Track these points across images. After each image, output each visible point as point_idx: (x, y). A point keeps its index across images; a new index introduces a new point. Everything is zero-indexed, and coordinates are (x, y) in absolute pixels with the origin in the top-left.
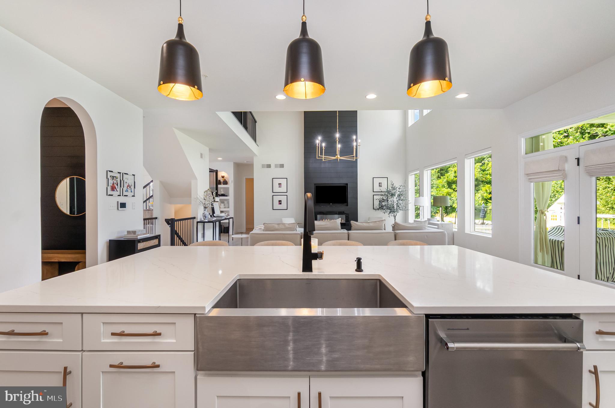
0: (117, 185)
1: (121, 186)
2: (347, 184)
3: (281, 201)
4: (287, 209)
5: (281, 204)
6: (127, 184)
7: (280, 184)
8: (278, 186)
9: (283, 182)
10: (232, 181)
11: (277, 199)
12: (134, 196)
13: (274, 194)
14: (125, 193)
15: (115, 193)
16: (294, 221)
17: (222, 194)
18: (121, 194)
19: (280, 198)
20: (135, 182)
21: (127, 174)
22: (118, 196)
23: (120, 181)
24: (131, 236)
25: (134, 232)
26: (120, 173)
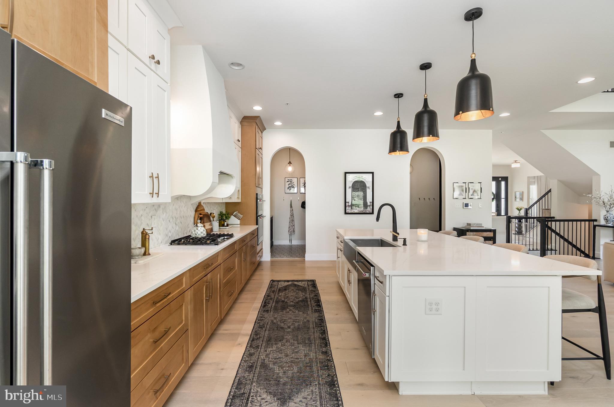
0: (463, 191)
1: (466, 192)
6: (473, 190)
12: (481, 198)
14: (470, 197)
15: (460, 197)
18: (467, 197)
20: (481, 188)
21: (473, 183)
22: (464, 198)
23: (466, 188)
24: (468, 227)
25: (470, 224)
26: (465, 183)
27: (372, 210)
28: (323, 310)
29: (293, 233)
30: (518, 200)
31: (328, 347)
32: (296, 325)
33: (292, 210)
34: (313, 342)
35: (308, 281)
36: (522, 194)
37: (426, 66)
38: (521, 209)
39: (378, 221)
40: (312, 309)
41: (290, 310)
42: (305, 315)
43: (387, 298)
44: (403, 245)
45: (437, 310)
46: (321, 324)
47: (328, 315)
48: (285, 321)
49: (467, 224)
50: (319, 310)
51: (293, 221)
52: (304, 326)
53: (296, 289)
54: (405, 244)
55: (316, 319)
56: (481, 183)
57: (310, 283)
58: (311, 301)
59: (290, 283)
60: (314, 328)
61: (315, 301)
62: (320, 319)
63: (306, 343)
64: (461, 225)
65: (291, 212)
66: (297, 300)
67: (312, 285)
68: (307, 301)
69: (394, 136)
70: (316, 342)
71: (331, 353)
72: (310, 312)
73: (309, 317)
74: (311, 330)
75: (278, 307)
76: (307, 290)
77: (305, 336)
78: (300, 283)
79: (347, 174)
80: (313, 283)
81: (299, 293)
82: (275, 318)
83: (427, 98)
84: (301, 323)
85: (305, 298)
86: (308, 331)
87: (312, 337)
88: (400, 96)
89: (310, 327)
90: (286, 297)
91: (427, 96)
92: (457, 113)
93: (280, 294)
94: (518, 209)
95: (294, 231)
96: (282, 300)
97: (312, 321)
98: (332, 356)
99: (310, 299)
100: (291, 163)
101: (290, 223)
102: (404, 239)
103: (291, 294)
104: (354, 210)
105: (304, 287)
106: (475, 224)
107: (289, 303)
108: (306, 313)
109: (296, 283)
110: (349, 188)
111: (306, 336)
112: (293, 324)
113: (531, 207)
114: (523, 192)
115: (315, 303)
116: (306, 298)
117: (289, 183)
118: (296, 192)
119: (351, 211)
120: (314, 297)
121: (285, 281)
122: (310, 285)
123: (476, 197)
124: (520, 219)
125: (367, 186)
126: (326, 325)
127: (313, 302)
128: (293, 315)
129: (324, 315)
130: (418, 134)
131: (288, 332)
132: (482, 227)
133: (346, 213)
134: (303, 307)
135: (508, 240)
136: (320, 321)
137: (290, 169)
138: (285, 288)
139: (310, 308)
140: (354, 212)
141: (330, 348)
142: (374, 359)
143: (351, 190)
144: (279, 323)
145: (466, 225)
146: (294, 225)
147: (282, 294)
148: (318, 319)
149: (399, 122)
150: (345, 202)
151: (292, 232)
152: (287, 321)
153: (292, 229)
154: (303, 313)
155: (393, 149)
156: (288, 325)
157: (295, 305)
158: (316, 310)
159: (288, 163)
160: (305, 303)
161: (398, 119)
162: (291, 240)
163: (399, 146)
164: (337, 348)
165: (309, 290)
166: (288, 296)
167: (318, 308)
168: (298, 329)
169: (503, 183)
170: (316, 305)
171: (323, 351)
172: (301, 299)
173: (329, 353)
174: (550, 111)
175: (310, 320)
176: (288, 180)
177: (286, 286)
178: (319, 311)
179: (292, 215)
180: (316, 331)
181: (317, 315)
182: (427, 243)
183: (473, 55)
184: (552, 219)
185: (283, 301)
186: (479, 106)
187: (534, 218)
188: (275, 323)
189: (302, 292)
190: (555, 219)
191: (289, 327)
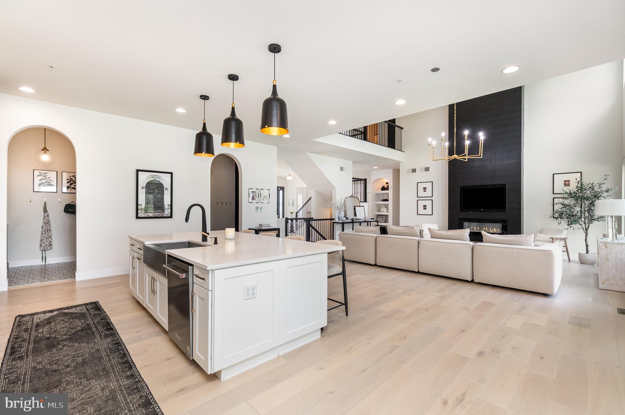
0: (256, 196)
1: (258, 197)
2: (505, 184)
3: (426, 206)
4: (432, 215)
5: (425, 209)
6: (264, 196)
7: (425, 188)
8: (423, 190)
9: (428, 186)
10: (391, 187)
11: (421, 204)
12: (269, 203)
13: (419, 198)
14: (261, 201)
15: (254, 201)
16: (438, 227)
17: (385, 199)
18: (259, 202)
19: (425, 203)
20: (269, 194)
21: (263, 189)
22: (257, 203)
23: (258, 194)
24: (260, 228)
25: (262, 225)
26: (258, 189)
27: (170, 213)
28: (117, 333)
29: (49, 248)
30: (290, 205)
31: (133, 368)
32: (79, 360)
33: (48, 216)
34: (111, 370)
35: (87, 304)
36: (293, 201)
37: (233, 78)
38: (293, 213)
39: (187, 222)
40: (101, 336)
41: (64, 346)
42: (91, 345)
43: (210, 293)
44: (214, 244)
45: (253, 294)
46: (118, 348)
47: (125, 337)
48: (58, 362)
49: (259, 224)
50: (111, 333)
51: (49, 230)
52: (92, 358)
53: (69, 318)
54: (216, 243)
55: (110, 345)
56: (269, 190)
57: (90, 307)
58: (96, 327)
59: (55, 313)
60: (108, 355)
61: (102, 325)
62: (115, 344)
63: (100, 376)
64: (255, 226)
65: (46, 218)
66: (74, 331)
67: (94, 308)
68: (90, 329)
69: (199, 137)
70: (115, 369)
71: (139, 374)
72: (98, 339)
73: (98, 346)
74: (105, 359)
75: (40, 348)
76: (86, 315)
77: (97, 368)
78: (74, 309)
79: (139, 172)
80: (96, 306)
81: (75, 321)
82: (39, 363)
83: (234, 106)
84: (87, 356)
85: (86, 326)
86: (100, 361)
87: (109, 366)
88: (206, 98)
89: (102, 356)
90: (53, 332)
91: (234, 105)
92: (263, 127)
93: (41, 330)
94: (291, 213)
95: (50, 245)
96: (47, 336)
97: (103, 349)
98: (141, 376)
99: (94, 324)
100: (48, 150)
101: (44, 234)
102: (215, 238)
103: (61, 327)
104: (149, 214)
105: (82, 313)
106: (265, 224)
107: (59, 338)
108: (92, 342)
109: (66, 311)
110: (143, 188)
111: (99, 368)
112: (73, 360)
113: (299, 211)
114: (294, 200)
115: (104, 327)
116: (88, 325)
117: (42, 177)
118: (56, 192)
119: (145, 214)
120: (100, 321)
121: (45, 312)
122: (91, 309)
123: (265, 201)
124: (292, 220)
125: (164, 187)
126: (125, 347)
127: (99, 327)
128: (71, 350)
129: (120, 337)
130: (226, 139)
131: (69, 372)
132: (270, 227)
133: (137, 217)
134: (85, 336)
135: (286, 235)
136: (116, 345)
137: (45, 158)
138: (49, 321)
139: (98, 336)
140: (148, 216)
141: (137, 369)
142: (193, 360)
143: (144, 190)
144: (48, 366)
145: (259, 226)
146: (50, 237)
147: (43, 330)
148: (112, 344)
149: (204, 124)
150: (137, 205)
151: (48, 246)
152: (62, 360)
153: (48, 242)
154: (88, 343)
155: (198, 150)
156: (65, 364)
157: (71, 338)
158: (107, 334)
159: (42, 150)
160: (88, 332)
161: (204, 121)
162: (44, 258)
163: (205, 147)
164: (146, 366)
165: (90, 314)
166: (57, 330)
167: (110, 331)
168: (84, 363)
169: (281, 192)
170: (106, 329)
171: (128, 375)
172: (80, 329)
173: (137, 374)
174: (314, 139)
175: (100, 348)
176: (39, 173)
177: (50, 318)
178: (112, 335)
179: (47, 223)
180: (113, 358)
181: (109, 340)
182: (234, 240)
183: (275, 82)
184: (312, 219)
185: (48, 338)
186: (279, 125)
187: (301, 219)
188: (40, 369)
189: (79, 319)
190: (314, 219)
191: (68, 366)
